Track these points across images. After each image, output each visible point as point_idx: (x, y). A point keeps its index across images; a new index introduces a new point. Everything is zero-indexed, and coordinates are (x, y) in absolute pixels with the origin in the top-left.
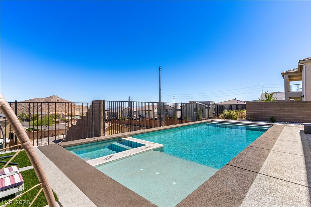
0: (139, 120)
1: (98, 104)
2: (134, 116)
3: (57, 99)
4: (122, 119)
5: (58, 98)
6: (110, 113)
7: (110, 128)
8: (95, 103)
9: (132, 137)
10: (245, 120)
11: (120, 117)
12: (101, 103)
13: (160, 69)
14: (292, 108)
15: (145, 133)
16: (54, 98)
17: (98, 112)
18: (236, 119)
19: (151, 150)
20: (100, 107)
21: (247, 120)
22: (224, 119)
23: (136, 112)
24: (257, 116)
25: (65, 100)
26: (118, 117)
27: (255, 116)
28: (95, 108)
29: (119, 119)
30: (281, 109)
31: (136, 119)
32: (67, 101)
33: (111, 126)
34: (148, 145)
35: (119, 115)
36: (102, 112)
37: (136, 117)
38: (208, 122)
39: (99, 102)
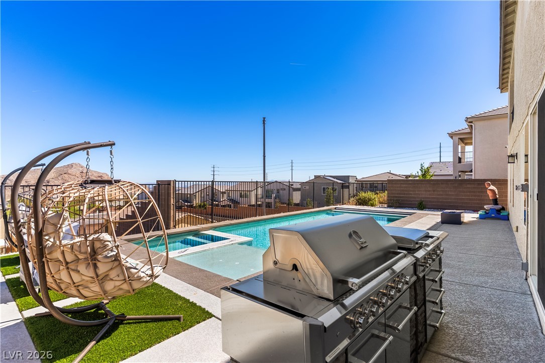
0: (230, 207)
1: (166, 186)
2: (222, 200)
3: (81, 169)
4: (200, 206)
5: (82, 167)
6: (180, 195)
7: (180, 222)
8: (162, 185)
9: (213, 230)
10: (386, 206)
11: (196, 202)
12: (170, 184)
13: (264, 121)
14: (448, 189)
15: (231, 225)
16: (75, 168)
17: (166, 197)
18: (372, 205)
19: (235, 243)
20: (169, 189)
21: (389, 207)
22: (356, 205)
23: (225, 193)
24: (402, 200)
25: (95, 172)
26: (195, 201)
27: (399, 200)
28: (162, 191)
29: (194, 205)
30: (434, 191)
31: (224, 206)
32: (99, 173)
33: (181, 217)
34: (232, 239)
35: (195, 198)
36: (172, 196)
37: (224, 202)
38: (330, 210)
39: (168, 183)
